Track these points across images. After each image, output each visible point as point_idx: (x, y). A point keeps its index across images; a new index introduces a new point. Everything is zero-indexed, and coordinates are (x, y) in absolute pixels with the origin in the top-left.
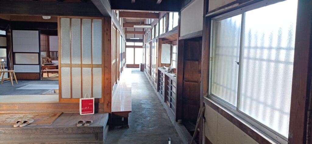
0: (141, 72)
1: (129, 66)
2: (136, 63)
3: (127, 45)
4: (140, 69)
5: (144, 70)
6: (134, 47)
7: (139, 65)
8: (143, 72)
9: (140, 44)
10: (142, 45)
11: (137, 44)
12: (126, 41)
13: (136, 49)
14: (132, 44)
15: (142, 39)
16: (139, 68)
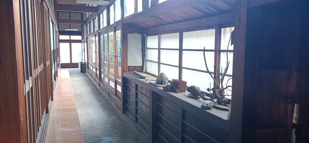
0: (82, 74)
1: (64, 66)
2: (73, 62)
3: (60, 39)
4: (79, 69)
5: (86, 70)
6: (70, 41)
7: (78, 64)
8: (85, 74)
9: (79, 38)
10: (81, 39)
11: (73, 38)
12: (59, 34)
13: (72, 44)
14: (66, 37)
15: (81, 31)
16: (78, 67)
